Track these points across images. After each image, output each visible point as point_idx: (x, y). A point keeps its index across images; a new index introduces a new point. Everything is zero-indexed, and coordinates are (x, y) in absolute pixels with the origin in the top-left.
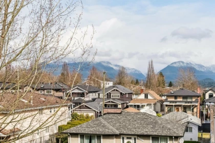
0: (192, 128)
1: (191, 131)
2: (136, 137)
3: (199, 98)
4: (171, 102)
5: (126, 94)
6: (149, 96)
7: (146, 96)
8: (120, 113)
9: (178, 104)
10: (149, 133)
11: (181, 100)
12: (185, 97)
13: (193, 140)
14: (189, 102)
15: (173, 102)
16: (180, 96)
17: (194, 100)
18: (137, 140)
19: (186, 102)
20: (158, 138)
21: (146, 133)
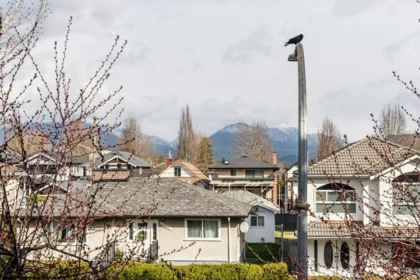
0: (263, 217)
1: (263, 225)
2: (156, 222)
3: (276, 174)
4: (224, 180)
5: (138, 167)
6: (182, 172)
7: (178, 171)
8: (126, 180)
9: (237, 182)
10: (182, 213)
11: (244, 176)
12: (250, 171)
13: (267, 241)
14: (257, 180)
15: (228, 180)
16: (240, 169)
17: (266, 176)
18: (158, 228)
19: (252, 180)
20: (200, 222)
21: (176, 214)
